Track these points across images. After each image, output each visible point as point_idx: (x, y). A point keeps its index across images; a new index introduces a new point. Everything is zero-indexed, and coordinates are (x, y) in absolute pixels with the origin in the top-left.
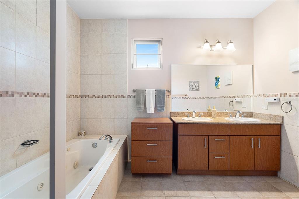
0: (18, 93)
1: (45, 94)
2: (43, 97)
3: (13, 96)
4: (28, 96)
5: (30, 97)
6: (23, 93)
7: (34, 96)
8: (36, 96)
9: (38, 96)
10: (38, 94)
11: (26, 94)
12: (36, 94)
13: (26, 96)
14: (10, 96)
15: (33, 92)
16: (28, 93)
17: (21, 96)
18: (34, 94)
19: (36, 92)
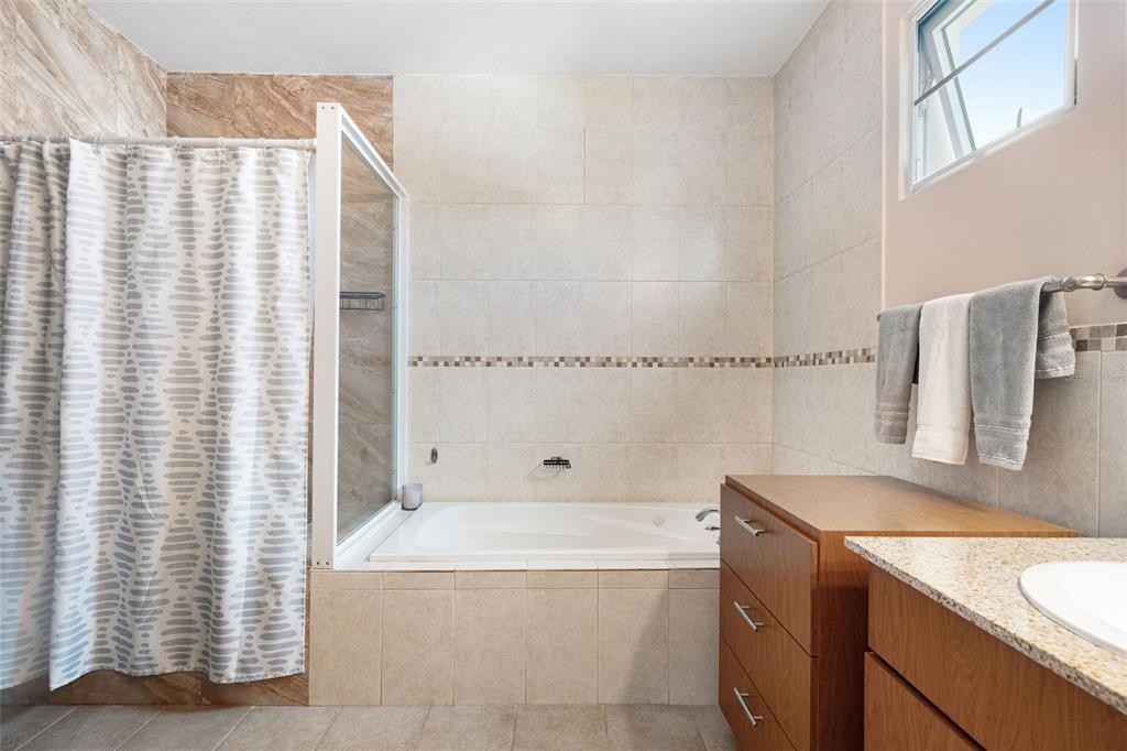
0: (540, 359)
1: (609, 359)
2: (604, 365)
3: (531, 364)
4: (562, 364)
5: (566, 365)
6: (550, 359)
7: (578, 364)
8: (583, 365)
9: (587, 364)
10: (588, 359)
11: (557, 360)
12: (584, 360)
13: (556, 364)
14: (525, 366)
15: (574, 354)
16: (562, 359)
17: (546, 365)
18: (578, 359)
19: (582, 354)
